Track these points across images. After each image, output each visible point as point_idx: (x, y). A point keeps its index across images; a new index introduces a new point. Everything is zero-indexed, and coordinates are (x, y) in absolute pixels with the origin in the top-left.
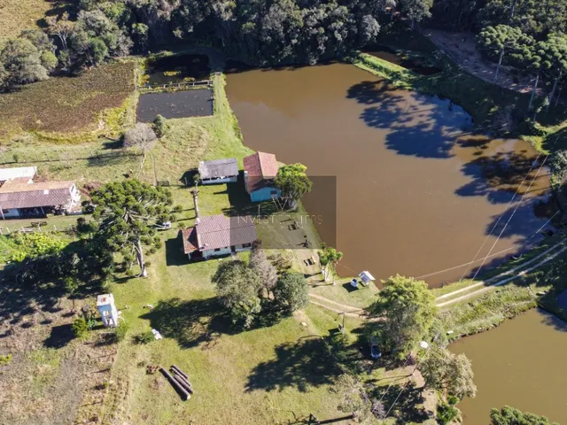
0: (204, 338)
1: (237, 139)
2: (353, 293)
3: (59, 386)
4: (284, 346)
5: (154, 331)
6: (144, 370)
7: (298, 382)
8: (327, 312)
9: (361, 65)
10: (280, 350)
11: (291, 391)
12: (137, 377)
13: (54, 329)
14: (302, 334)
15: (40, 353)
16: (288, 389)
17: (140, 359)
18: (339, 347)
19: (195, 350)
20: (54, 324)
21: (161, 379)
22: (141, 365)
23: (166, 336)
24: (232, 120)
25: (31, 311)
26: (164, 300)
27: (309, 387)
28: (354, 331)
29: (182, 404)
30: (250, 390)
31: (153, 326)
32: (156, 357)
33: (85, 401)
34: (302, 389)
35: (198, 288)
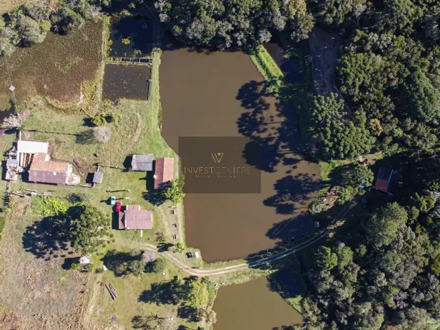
0: (124, 273)
1: (158, 129)
2: (190, 258)
3: (69, 288)
4: (155, 284)
5: (104, 267)
6: (99, 284)
7: (157, 301)
8: (176, 267)
9: (253, 58)
10: (153, 286)
11: (154, 304)
12: (96, 288)
13: (66, 259)
14: (162, 279)
15: (60, 270)
16: (153, 303)
17: (98, 280)
18: (176, 286)
19: (120, 278)
20: (66, 257)
21: (106, 289)
22: (98, 282)
23: (110, 270)
24: (158, 108)
25: (56, 248)
26: (110, 250)
27: (161, 304)
28: (185, 279)
29: (113, 301)
30: (140, 301)
31: (105, 264)
32: (104, 278)
33: (78, 297)
34: (157, 304)
35: (124, 245)
